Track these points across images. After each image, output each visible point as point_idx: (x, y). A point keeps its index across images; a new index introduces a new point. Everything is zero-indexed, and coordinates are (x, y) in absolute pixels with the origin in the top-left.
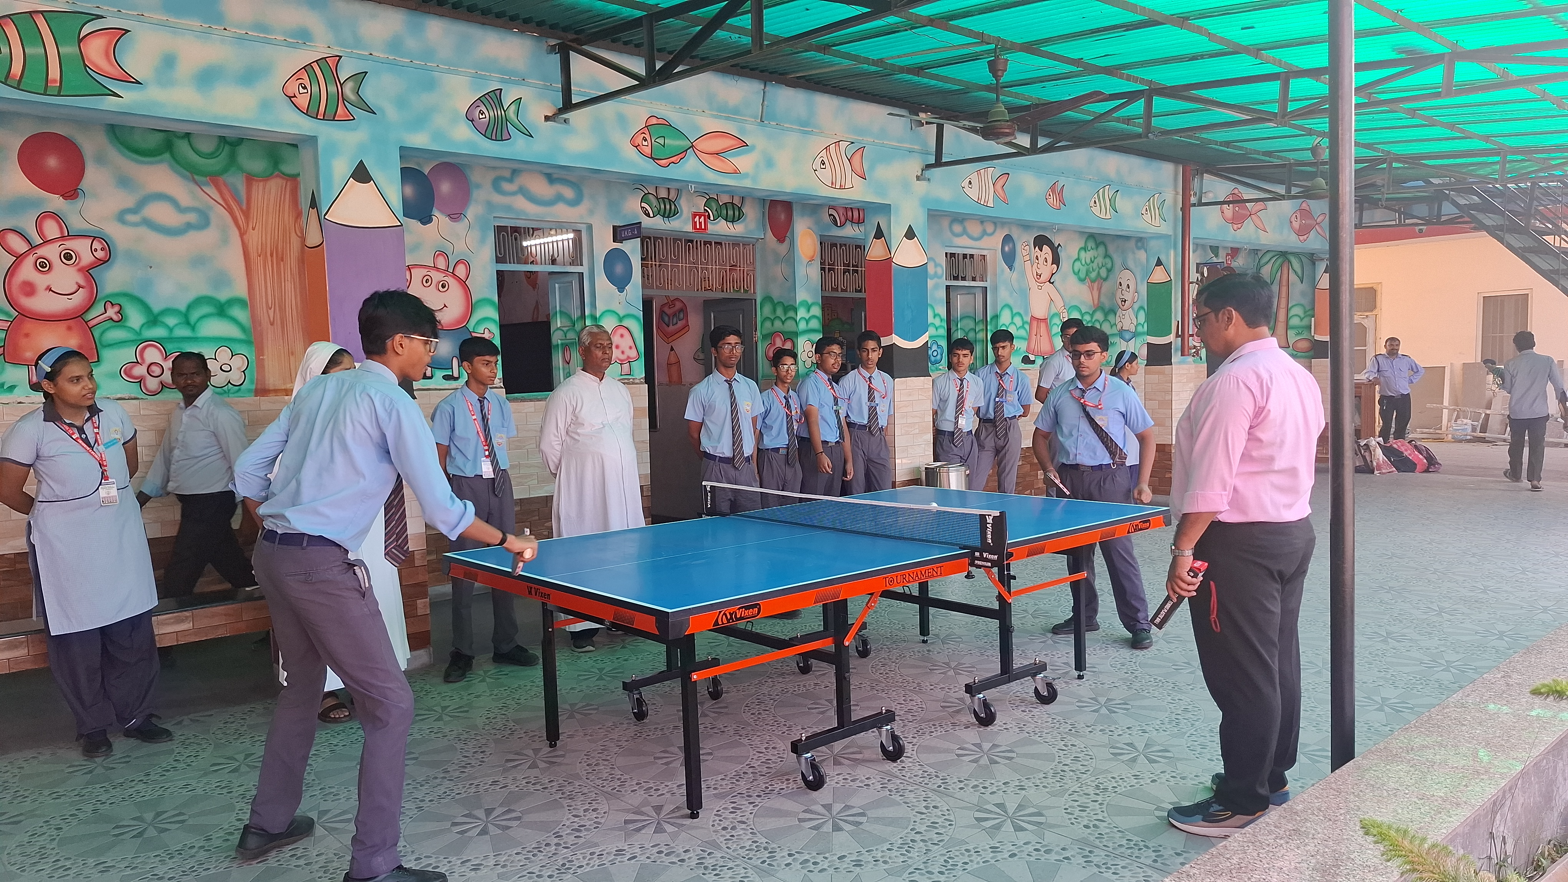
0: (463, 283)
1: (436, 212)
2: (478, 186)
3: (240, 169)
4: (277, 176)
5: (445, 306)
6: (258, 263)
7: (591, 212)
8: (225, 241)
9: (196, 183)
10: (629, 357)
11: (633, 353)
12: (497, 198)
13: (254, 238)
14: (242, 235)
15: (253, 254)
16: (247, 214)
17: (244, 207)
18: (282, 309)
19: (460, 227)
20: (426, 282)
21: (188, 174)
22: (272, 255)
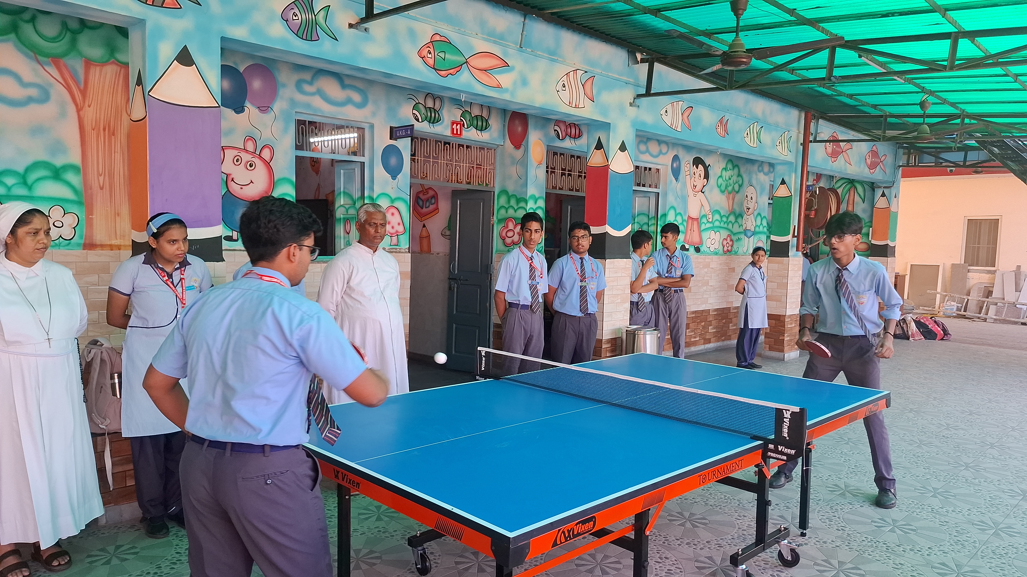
0: (267, 164)
1: (248, 104)
2: (284, 86)
3: (80, 54)
4: (113, 63)
5: (252, 182)
6: (91, 136)
7: (374, 114)
8: (63, 114)
9: (39, 62)
10: (397, 232)
11: (401, 229)
12: (300, 97)
13: (90, 114)
14: (79, 110)
15: (88, 128)
16: (84, 93)
17: (82, 86)
18: (111, 176)
19: (268, 118)
20: (237, 162)
21: (32, 54)
22: (104, 130)
